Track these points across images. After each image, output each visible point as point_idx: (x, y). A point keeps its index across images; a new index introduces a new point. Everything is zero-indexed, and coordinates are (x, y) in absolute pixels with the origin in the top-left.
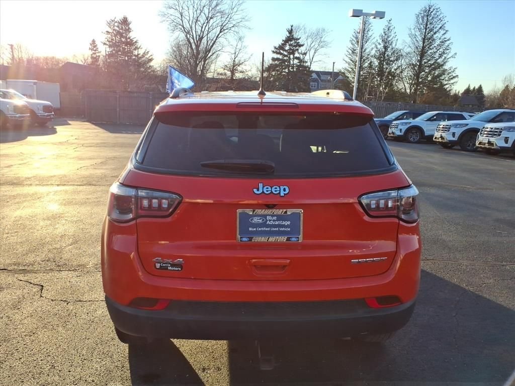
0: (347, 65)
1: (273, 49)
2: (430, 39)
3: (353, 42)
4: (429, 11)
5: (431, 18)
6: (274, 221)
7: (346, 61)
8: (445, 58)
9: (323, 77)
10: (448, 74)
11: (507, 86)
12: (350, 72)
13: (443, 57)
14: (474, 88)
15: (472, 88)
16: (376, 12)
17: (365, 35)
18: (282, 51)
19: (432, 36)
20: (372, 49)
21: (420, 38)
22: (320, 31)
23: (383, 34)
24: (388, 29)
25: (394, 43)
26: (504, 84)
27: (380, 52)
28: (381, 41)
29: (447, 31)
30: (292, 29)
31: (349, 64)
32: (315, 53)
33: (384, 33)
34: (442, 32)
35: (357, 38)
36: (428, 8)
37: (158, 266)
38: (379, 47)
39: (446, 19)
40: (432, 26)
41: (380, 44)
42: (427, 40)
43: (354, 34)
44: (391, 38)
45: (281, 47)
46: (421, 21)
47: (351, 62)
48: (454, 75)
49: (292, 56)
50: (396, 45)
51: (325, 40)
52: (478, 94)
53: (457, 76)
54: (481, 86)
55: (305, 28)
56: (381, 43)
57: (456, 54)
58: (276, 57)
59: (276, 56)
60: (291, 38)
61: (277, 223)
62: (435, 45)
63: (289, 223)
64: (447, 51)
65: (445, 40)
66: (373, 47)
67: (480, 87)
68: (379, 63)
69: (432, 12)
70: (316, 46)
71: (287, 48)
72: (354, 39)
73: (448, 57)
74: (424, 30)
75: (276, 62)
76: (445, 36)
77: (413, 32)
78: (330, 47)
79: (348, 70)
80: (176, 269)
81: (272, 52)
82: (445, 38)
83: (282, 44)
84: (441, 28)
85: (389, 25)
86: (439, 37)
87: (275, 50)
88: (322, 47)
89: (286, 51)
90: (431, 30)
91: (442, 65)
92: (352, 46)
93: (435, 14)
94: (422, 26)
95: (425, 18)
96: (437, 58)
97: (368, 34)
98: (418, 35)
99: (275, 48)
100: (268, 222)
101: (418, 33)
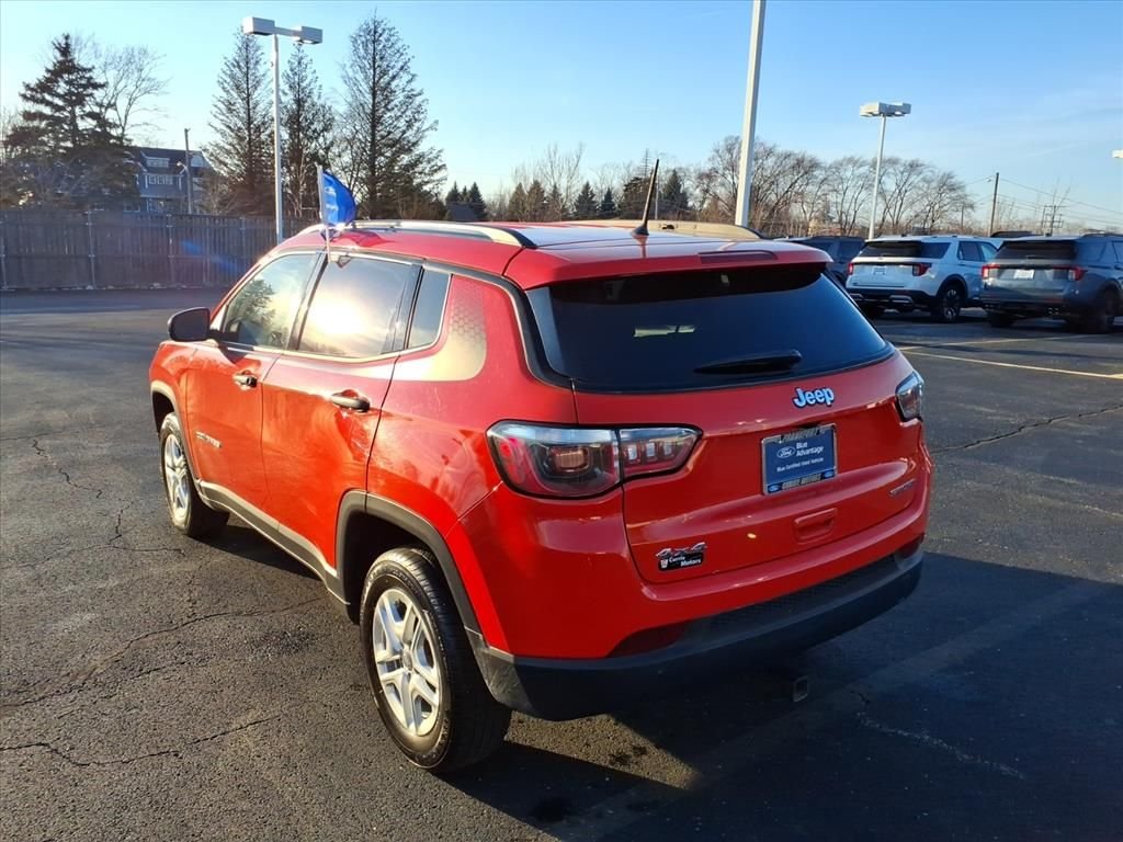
0: (219, 136)
1: (23, 91)
2: (385, 89)
3: (226, 85)
4: (375, 32)
5: (381, 46)
6: (805, 449)
7: (216, 129)
8: (418, 128)
9: (150, 161)
10: (429, 162)
11: (520, 185)
12: (228, 152)
13: (415, 128)
14: (465, 189)
15: (460, 190)
16: (303, 27)
17: (251, 72)
18: (48, 97)
19: (389, 84)
20: (271, 103)
21: (365, 87)
22: (136, 53)
23: (290, 73)
24: (299, 63)
25: (315, 92)
26: (515, 181)
27: (288, 111)
28: (287, 86)
29: (414, 76)
30: (67, 44)
31: (223, 134)
32: (130, 104)
33: (292, 70)
34: (405, 77)
35: (232, 77)
36: (372, 27)
37: (664, 564)
38: (284, 99)
39: (410, 53)
40: (385, 63)
41: (285, 94)
42: (380, 91)
43: (226, 68)
44: (307, 82)
45: (45, 86)
46: (362, 52)
47: (228, 131)
48: (440, 164)
49: (78, 110)
50: (319, 97)
51: (152, 75)
52: (474, 201)
53: (444, 165)
54: (475, 185)
55: (94, 44)
56: (287, 91)
57: (436, 122)
58: (33, 111)
59: (33, 107)
60: (65, 65)
61: (808, 452)
62: (396, 102)
63: (821, 449)
64: (422, 116)
65: (415, 93)
66: (270, 100)
67: (475, 188)
68: (290, 135)
69: (381, 35)
70: (131, 88)
71: (62, 88)
72: (228, 80)
73: (424, 128)
74: (372, 71)
75: (36, 123)
76: (413, 85)
77: (351, 74)
78: (167, 93)
79: (221, 148)
80: (695, 562)
81: (20, 99)
82: (412, 90)
83: (48, 80)
84: (402, 68)
85: (301, 55)
86: (401, 87)
87: (29, 93)
88: (147, 92)
89: (58, 95)
90: (384, 73)
91: (415, 144)
92: (225, 95)
93: (388, 40)
94: (366, 63)
95: (371, 47)
96: (404, 128)
97: (255, 68)
98: (359, 79)
99: (28, 87)
100: (799, 454)
101: (360, 76)
